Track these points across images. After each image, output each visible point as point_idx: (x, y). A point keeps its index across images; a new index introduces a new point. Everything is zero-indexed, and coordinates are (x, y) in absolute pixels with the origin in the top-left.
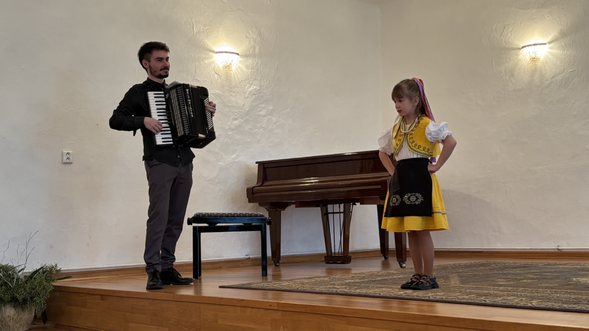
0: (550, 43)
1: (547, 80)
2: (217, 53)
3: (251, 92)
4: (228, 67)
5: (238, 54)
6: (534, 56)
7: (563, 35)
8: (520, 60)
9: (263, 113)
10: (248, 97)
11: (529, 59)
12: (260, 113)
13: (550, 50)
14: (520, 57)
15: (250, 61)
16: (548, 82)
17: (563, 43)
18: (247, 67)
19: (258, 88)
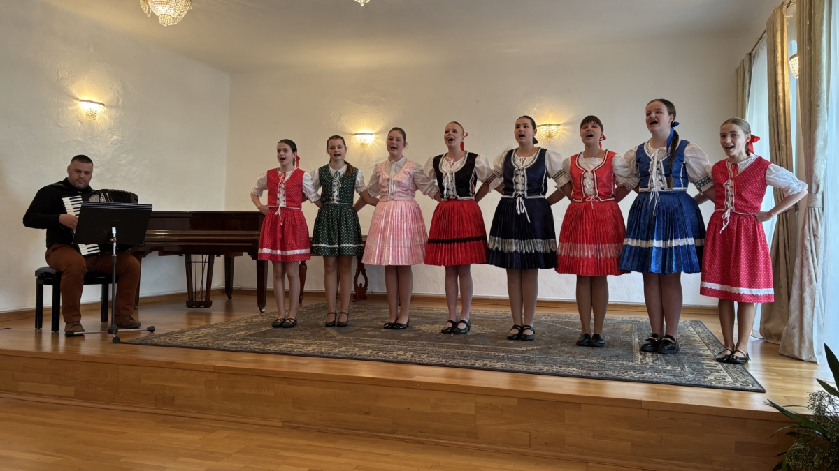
0: (376, 134)
2: (81, 101)
3: (113, 142)
4: (92, 115)
5: (103, 105)
6: (363, 142)
8: (352, 144)
9: (123, 162)
10: (109, 147)
11: (359, 144)
12: (121, 162)
13: (375, 140)
14: (352, 141)
15: (113, 112)
18: (110, 117)
19: (120, 139)
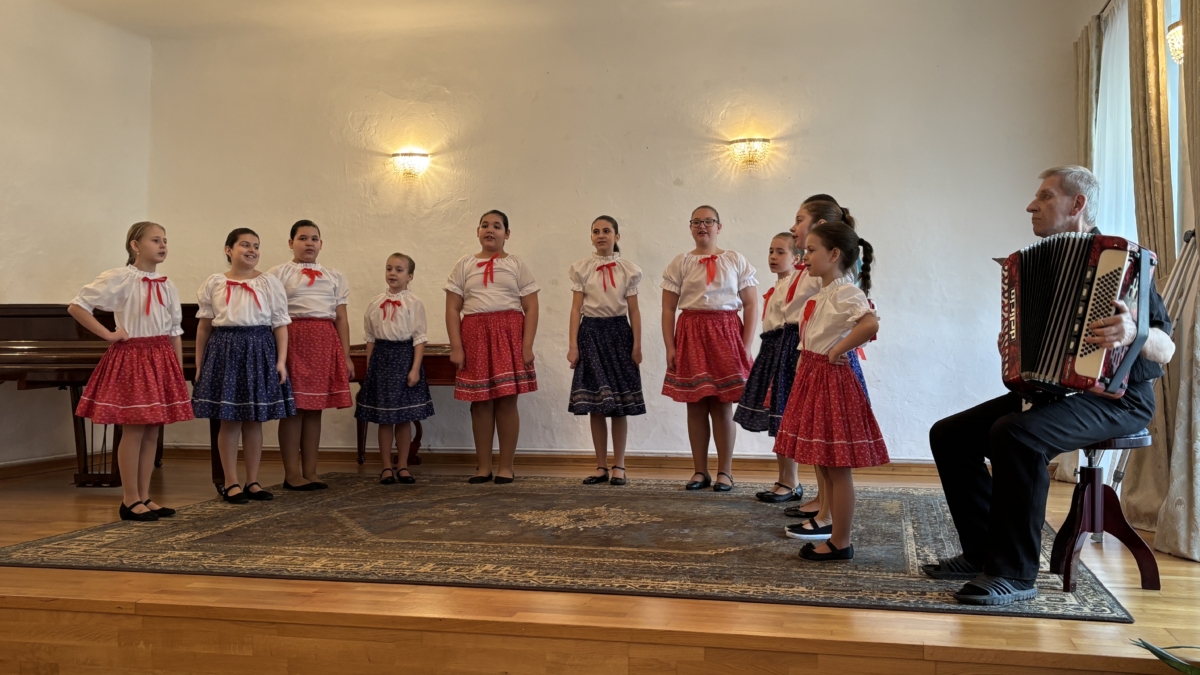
0: (433, 154)
1: (426, 208)
6: (408, 170)
7: (452, 147)
8: (388, 172)
11: (401, 174)
13: (432, 165)
14: (388, 167)
16: (427, 211)
17: (452, 159)
